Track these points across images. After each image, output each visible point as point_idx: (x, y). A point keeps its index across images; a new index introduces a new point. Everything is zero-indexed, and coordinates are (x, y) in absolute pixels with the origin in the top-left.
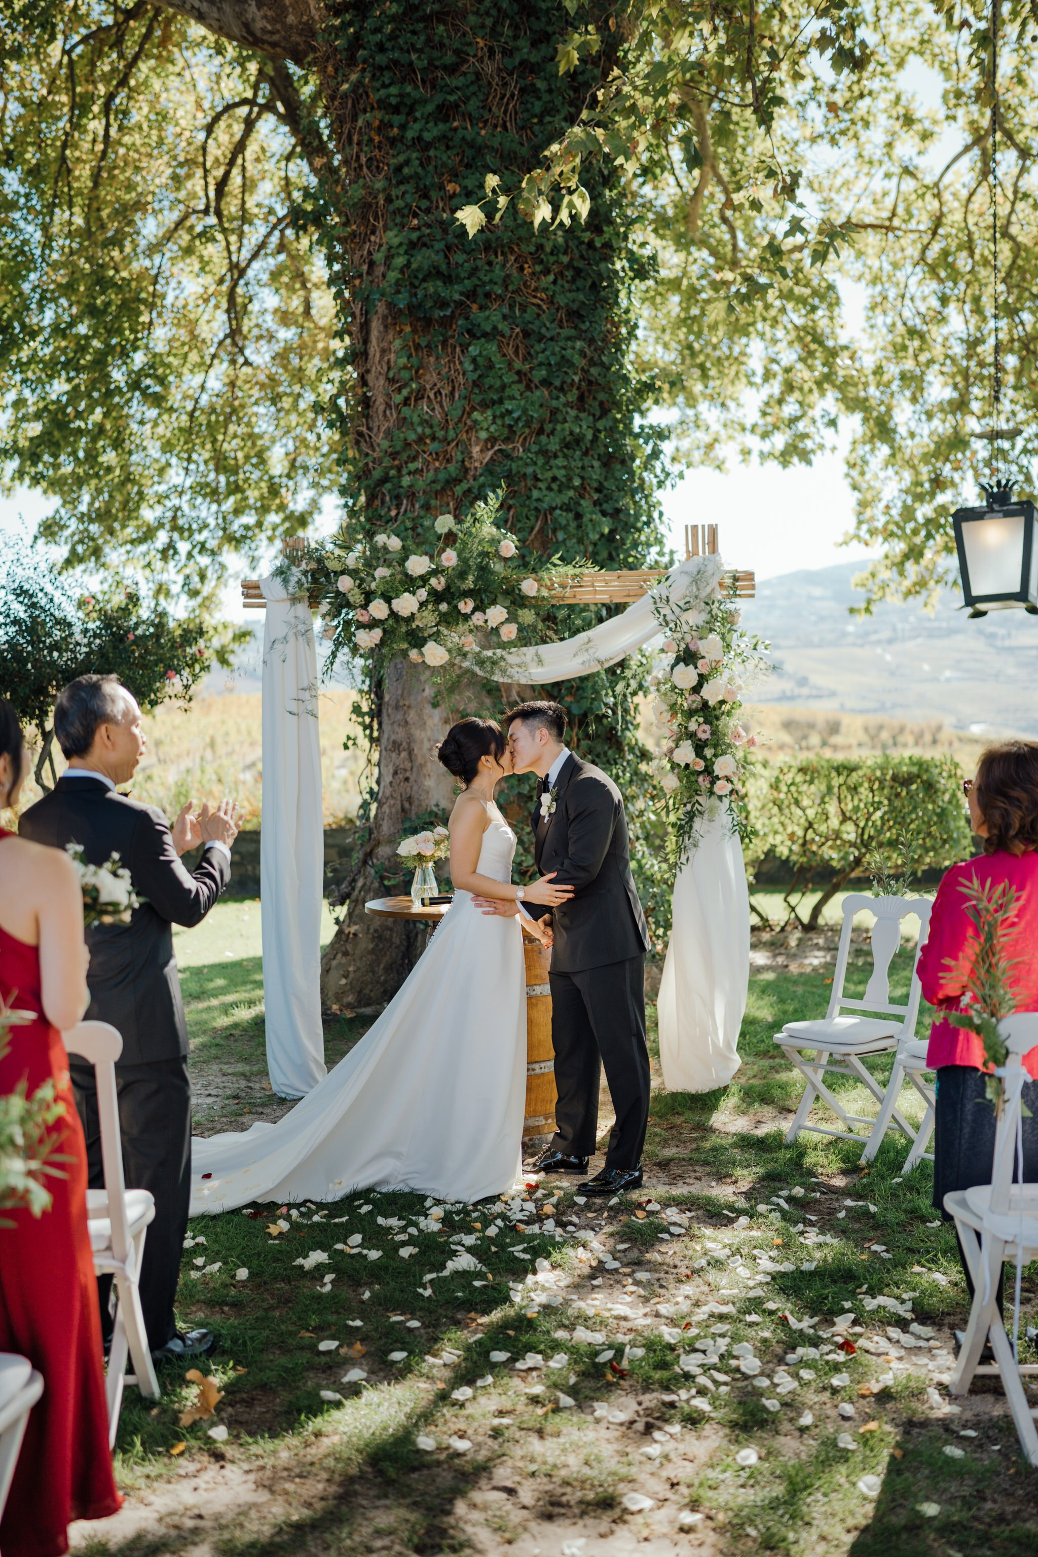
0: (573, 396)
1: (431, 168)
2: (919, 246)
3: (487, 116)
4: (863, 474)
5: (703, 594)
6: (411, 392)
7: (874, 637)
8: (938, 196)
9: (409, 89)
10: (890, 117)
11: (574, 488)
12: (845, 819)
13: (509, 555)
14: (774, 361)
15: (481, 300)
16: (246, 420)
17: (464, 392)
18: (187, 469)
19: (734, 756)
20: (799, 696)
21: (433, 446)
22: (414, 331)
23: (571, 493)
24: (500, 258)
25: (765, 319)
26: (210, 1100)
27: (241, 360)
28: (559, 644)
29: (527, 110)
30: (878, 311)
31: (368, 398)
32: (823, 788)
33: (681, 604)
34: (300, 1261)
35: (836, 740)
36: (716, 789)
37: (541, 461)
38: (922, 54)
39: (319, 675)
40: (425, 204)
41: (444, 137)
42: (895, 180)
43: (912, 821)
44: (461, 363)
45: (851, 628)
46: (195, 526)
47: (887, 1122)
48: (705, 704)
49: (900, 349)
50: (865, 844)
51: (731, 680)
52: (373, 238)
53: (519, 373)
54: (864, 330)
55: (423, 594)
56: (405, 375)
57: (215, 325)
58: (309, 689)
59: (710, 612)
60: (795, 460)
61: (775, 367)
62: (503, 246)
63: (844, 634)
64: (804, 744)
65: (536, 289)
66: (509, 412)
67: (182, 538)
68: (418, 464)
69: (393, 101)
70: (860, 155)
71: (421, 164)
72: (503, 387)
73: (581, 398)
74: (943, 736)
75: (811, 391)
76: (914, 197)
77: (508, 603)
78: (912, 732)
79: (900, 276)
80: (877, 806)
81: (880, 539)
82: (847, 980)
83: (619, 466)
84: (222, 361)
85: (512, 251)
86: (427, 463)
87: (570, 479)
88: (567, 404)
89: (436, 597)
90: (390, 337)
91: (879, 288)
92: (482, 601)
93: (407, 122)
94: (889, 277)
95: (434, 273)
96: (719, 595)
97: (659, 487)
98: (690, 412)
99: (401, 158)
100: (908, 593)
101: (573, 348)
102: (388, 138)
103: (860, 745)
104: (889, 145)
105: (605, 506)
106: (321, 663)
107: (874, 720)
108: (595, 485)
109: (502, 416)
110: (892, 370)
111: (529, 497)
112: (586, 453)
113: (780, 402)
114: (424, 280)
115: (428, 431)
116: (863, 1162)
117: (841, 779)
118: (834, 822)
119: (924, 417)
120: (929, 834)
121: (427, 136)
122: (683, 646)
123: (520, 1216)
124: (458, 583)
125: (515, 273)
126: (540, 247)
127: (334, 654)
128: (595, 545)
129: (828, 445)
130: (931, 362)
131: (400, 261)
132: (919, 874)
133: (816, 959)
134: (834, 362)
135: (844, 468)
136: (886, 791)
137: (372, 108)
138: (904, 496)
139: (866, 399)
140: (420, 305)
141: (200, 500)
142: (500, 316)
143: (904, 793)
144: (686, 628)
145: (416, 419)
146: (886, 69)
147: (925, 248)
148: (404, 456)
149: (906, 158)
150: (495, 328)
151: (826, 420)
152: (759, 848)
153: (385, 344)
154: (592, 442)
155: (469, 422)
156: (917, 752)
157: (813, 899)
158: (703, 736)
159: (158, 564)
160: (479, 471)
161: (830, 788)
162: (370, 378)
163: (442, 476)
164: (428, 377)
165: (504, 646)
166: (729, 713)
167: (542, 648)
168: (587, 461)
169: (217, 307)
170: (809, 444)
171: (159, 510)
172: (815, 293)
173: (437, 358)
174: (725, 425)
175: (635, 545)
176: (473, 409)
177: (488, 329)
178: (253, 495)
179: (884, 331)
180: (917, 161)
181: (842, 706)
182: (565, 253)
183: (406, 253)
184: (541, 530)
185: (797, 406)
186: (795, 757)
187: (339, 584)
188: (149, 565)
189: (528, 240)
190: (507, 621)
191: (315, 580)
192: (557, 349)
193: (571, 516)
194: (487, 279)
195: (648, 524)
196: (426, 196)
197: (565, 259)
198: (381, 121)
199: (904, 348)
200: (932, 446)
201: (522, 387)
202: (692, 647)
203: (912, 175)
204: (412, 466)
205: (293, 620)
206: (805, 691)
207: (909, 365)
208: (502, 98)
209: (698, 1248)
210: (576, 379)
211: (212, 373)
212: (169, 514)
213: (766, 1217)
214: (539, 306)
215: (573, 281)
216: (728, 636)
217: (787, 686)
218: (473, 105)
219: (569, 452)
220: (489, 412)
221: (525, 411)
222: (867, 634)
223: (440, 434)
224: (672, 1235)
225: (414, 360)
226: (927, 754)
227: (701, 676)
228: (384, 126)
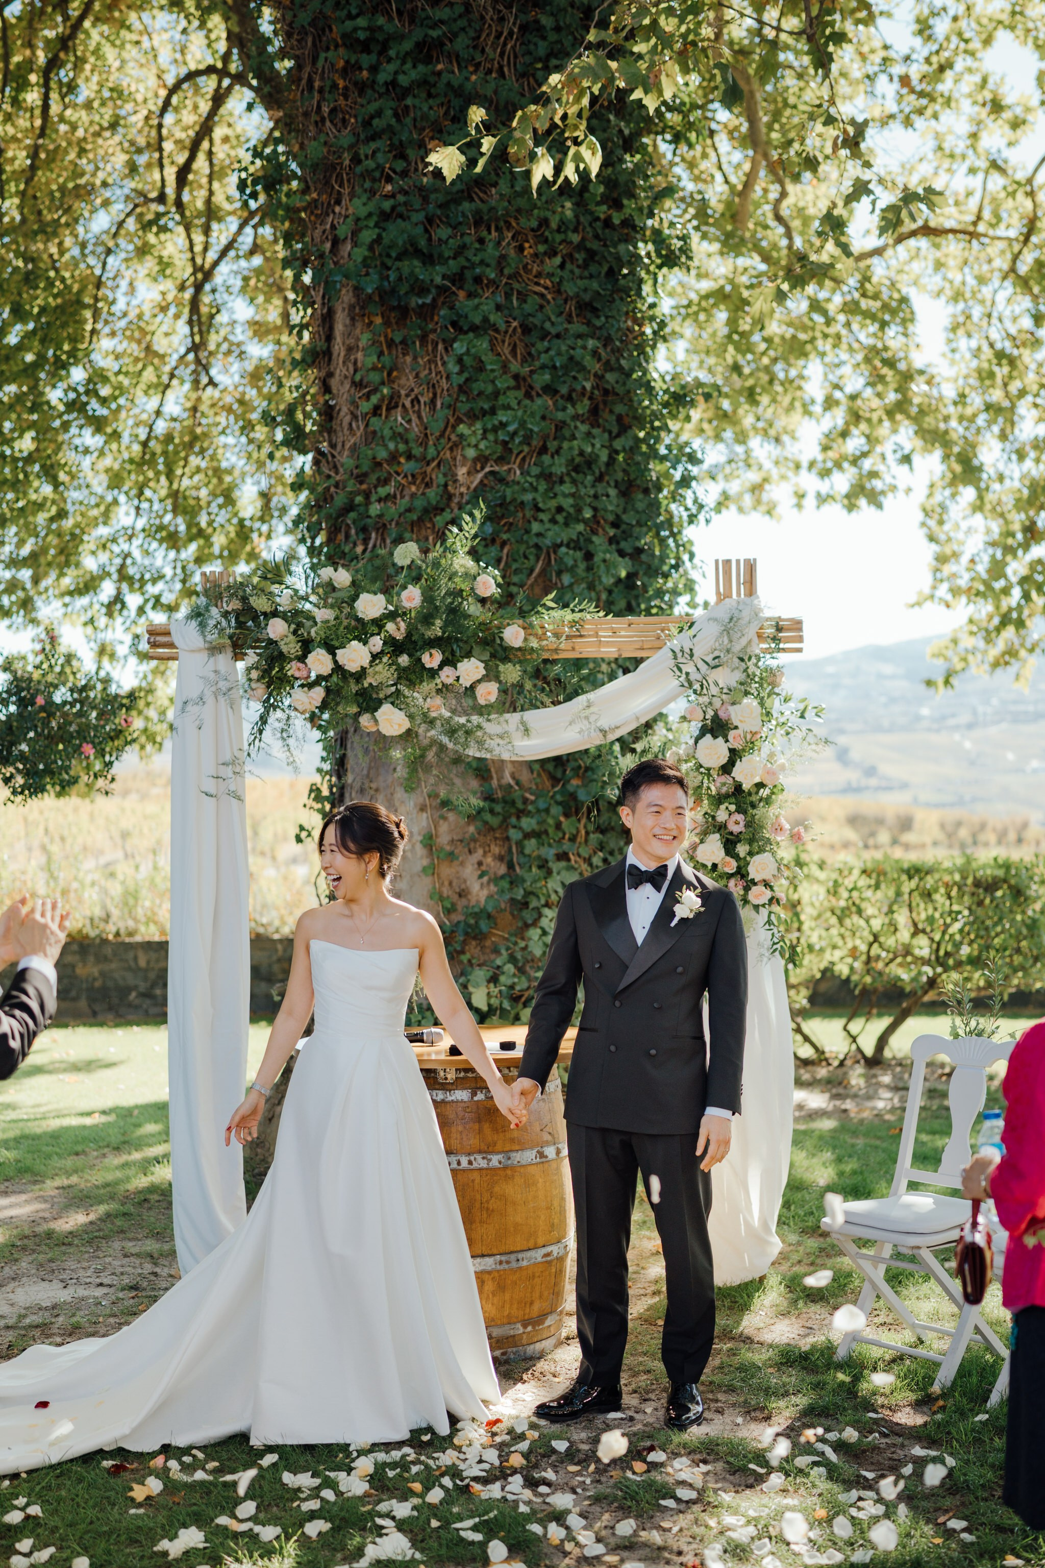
0: (583, 407)
1: (408, 120)
2: (1009, 256)
3: (478, 58)
4: (941, 522)
5: (737, 648)
6: (382, 399)
7: (951, 722)
8: (1031, 194)
9: (381, 21)
10: (975, 103)
11: (585, 521)
12: (917, 931)
13: (487, 594)
14: (837, 387)
15: (469, 285)
16: (210, 452)
17: (447, 399)
18: (138, 508)
19: (774, 854)
20: (867, 788)
21: (408, 466)
22: (387, 323)
23: (581, 527)
24: (494, 234)
25: (826, 336)
26: (99, 1292)
27: (204, 380)
28: (553, 710)
29: (530, 53)
30: (961, 332)
31: (331, 408)
32: (891, 893)
33: (709, 659)
34: (164, 1545)
35: (909, 837)
36: (751, 896)
37: (543, 486)
38: (1012, 28)
39: (246, 747)
40: (400, 165)
41: (426, 82)
42: (980, 176)
43: (997, 935)
44: (444, 364)
45: (925, 711)
46: (147, 576)
47: (969, 1333)
48: (738, 787)
49: (986, 377)
50: (941, 960)
51: (772, 755)
52: (337, 209)
53: (516, 377)
54: (944, 355)
55: (377, 643)
56: (375, 377)
57: (175, 340)
58: (233, 763)
59: (746, 670)
60: (863, 502)
61: (838, 395)
62: (497, 220)
63: (918, 718)
64: (871, 842)
65: (539, 275)
66: (503, 425)
67: (132, 590)
68: (390, 489)
69: (362, 35)
70: (940, 148)
71: (396, 115)
72: (496, 394)
73: (594, 411)
74: (1030, 834)
75: (880, 421)
76: (1003, 195)
77: (487, 656)
78: (994, 830)
79: (986, 291)
80: (954, 915)
81: (964, 599)
82: (919, 1130)
83: (640, 496)
84: (182, 382)
85: (509, 226)
86: (401, 488)
87: (579, 510)
88: (576, 417)
89: (395, 647)
90: (358, 331)
91: (961, 306)
92: (453, 653)
93: (379, 63)
94: (974, 293)
95: (412, 251)
96: (759, 647)
97: (691, 522)
98: (740, 449)
99: (372, 108)
100: (996, 665)
101: (584, 347)
102: (356, 84)
103: (935, 844)
104: (974, 136)
105: (623, 545)
106: (247, 728)
107: (952, 815)
108: (611, 518)
109: (495, 430)
110: (976, 401)
111: (527, 532)
112: (600, 479)
113: (844, 434)
114: (399, 258)
115: (402, 447)
116: (936, 1388)
117: (913, 883)
118: (904, 935)
119: (1014, 457)
120: (1018, 951)
121: (403, 80)
122: (710, 713)
123: (476, 1471)
124: (422, 629)
125: (512, 253)
126: (544, 222)
127: (263, 720)
128: (610, 592)
129: (902, 486)
130: (1022, 393)
131: (367, 236)
132: (1006, 998)
133: (883, 1102)
134: (909, 389)
135: (920, 516)
136: (966, 898)
137: (337, 46)
138: (990, 551)
139: (946, 432)
140: (393, 291)
141: (155, 545)
142: (492, 306)
143: (987, 901)
144: (714, 690)
145: (387, 433)
146: (971, 46)
147: (1016, 257)
148: (373, 478)
149: (994, 150)
150: (486, 320)
151: (899, 455)
152: (812, 966)
153: (351, 341)
154: (608, 464)
155: (454, 438)
156: (1002, 853)
157: (880, 1025)
158: (736, 829)
159: (102, 621)
160: (466, 498)
161: (898, 894)
162: (334, 383)
163: (419, 503)
164: (403, 381)
165: (482, 710)
166: (768, 801)
167: (531, 716)
168: (600, 488)
169: (177, 316)
170: (878, 484)
171: (103, 557)
172: (885, 307)
173: (415, 358)
174: (777, 463)
175: (660, 593)
176: (459, 421)
177: (477, 320)
178: (219, 541)
179: (968, 355)
180: (1007, 153)
181: (915, 800)
182: (575, 230)
183: (377, 225)
184: (543, 572)
185: (863, 440)
186: (858, 856)
187: (270, 630)
188: (92, 621)
189: (529, 213)
190: (485, 678)
191: (240, 625)
192: (564, 348)
193: (579, 555)
194: (477, 259)
195: (676, 567)
196: (403, 156)
197: (575, 238)
198: (347, 62)
199: (991, 375)
200: (1026, 492)
201: (520, 394)
202: (722, 714)
203: (1002, 171)
204: (382, 491)
205: (212, 676)
206: (873, 782)
207: (996, 395)
208: (498, 37)
209: (712, 1523)
210: (588, 386)
211: (170, 395)
212: (118, 561)
213: (807, 1475)
214: (542, 296)
215: (585, 266)
216: (768, 703)
217: (853, 776)
218: (461, 43)
219: (580, 477)
220: (478, 425)
221: (523, 424)
222: (944, 718)
223: (417, 451)
224: (678, 1500)
225: (386, 359)
226: (1015, 855)
227: (732, 751)
228: (349, 69)
